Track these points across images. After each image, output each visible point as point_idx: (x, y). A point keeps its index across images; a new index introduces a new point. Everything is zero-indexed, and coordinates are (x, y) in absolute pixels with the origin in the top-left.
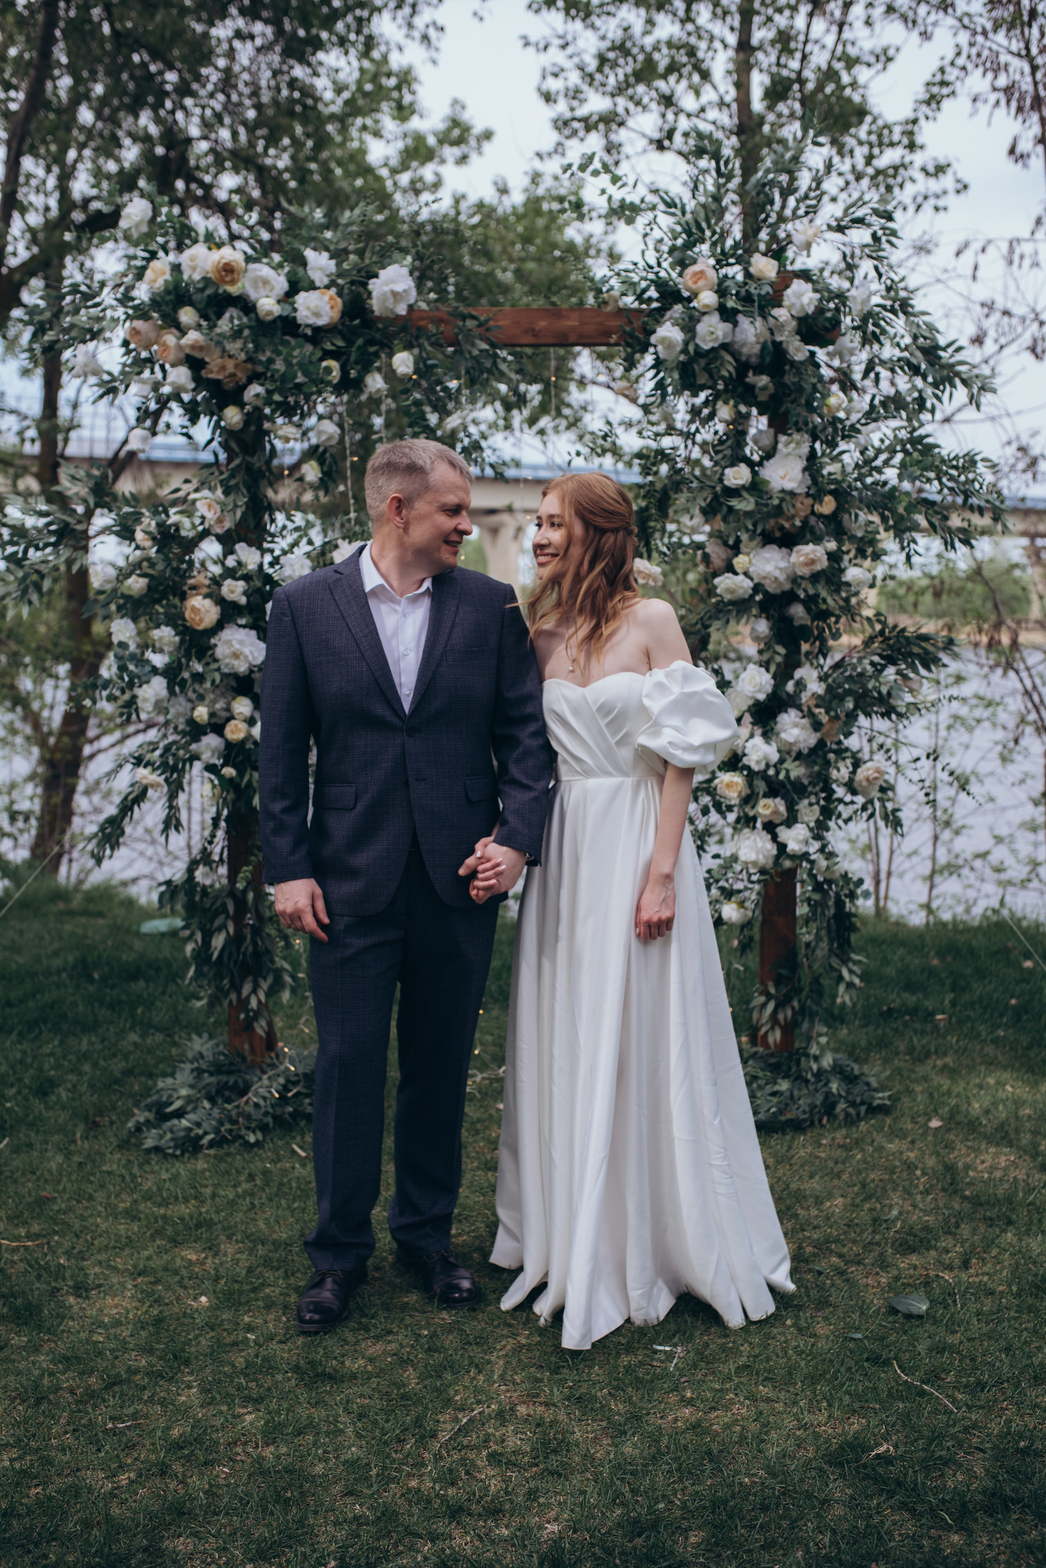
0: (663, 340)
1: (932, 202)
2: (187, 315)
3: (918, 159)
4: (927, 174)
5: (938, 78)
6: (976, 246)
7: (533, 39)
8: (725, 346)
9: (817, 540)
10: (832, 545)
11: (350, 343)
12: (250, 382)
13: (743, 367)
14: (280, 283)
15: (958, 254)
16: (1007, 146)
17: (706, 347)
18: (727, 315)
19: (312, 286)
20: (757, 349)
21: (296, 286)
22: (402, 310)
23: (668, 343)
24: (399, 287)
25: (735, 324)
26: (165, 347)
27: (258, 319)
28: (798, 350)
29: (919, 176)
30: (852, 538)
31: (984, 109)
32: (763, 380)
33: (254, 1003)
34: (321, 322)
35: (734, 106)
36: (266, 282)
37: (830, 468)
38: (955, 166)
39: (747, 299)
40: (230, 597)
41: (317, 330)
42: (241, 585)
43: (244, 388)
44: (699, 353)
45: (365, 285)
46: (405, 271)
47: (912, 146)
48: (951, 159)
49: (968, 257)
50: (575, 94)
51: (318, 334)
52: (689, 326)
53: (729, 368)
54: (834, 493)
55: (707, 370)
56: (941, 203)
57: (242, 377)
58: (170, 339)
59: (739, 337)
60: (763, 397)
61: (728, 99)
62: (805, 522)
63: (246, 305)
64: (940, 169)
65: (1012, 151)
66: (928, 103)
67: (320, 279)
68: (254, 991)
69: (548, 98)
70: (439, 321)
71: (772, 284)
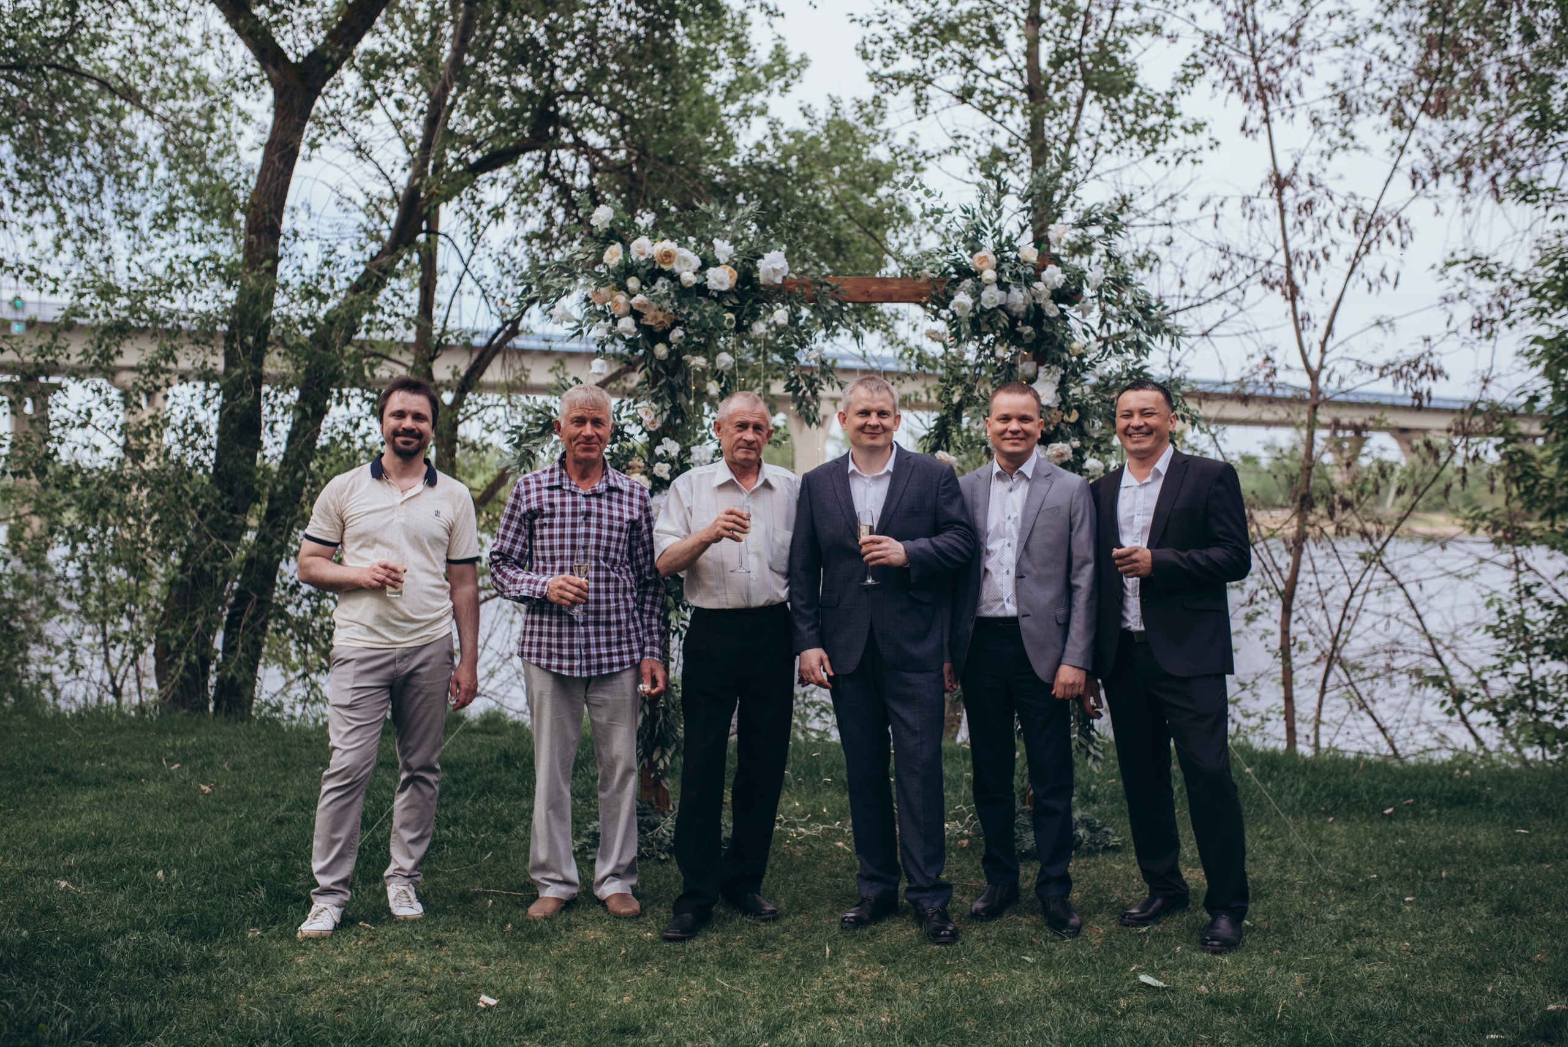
0: (959, 304)
1: (1190, 156)
2: (633, 283)
3: (1177, 122)
4: (1186, 131)
5: (1192, 61)
6: (1218, 201)
7: (857, 17)
8: (1001, 307)
9: (1066, 440)
10: (1076, 444)
11: (743, 301)
12: (673, 326)
13: (1013, 320)
14: (696, 262)
15: (1202, 207)
16: (1240, 124)
17: (988, 307)
18: (1003, 286)
19: (717, 264)
20: (1023, 308)
21: (707, 262)
22: (779, 281)
23: (963, 307)
24: (778, 266)
25: (1008, 291)
26: (617, 303)
27: (681, 287)
28: (1052, 310)
29: (1180, 133)
30: (1091, 438)
31: (1222, 93)
32: (1028, 330)
33: (661, 765)
34: (724, 288)
35: (1025, 73)
36: (686, 260)
37: (1075, 391)
38: (1210, 124)
39: (1017, 277)
40: (660, 474)
41: (720, 293)
42: (667, 466)
43: (669, 331)
44: (983, 311)
45: (753, 262)
46: (782, 254)
47: (1170, 115)
48: (1206, 119)
49: (1209, 210)
50: (889, 56)
51: (720, 296)
52: (976, 294)
53: (1004, 321)
54: (1078, 408)
55: (988, 322)
56: (1197, 157)
57: (668, 324)
58: (621, 298)
59: (1011, 300)
60: (1028, 341)
61: (1020, 66)
62: (1057, 428)
63: (673, 277)
64: (1198, 127)
65: (1243, 129)
66: (1184, 80)
67: (723, 258)
68: (662, 757)
69: (865, 56)
70: (803, 285)
71: (1034, 266)
